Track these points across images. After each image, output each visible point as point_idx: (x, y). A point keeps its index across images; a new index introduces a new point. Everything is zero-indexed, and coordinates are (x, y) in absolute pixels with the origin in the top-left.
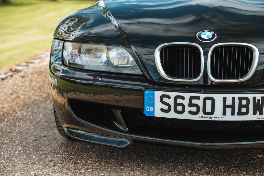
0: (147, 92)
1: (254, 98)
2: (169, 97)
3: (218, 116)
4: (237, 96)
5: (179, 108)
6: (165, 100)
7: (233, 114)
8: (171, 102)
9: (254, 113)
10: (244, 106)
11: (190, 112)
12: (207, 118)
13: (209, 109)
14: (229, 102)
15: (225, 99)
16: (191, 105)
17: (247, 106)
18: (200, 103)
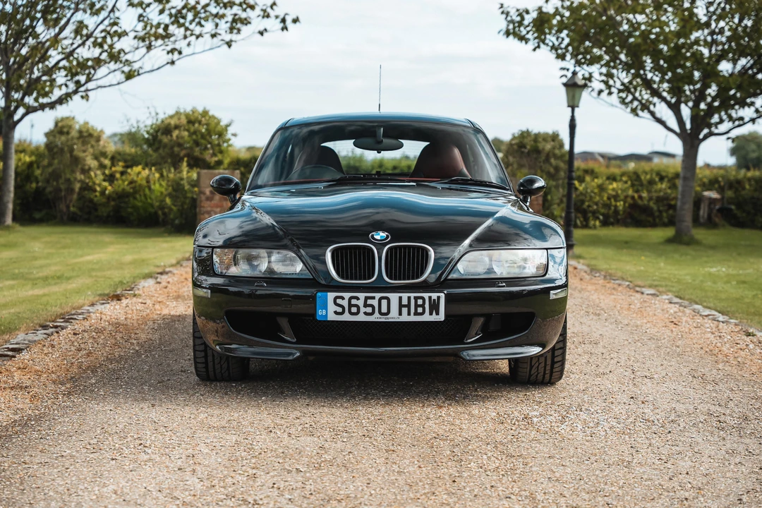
0: (319, 294)
1: (430, 298)
2: (343, 298)
3: (394, 316)
4: (412, 295)
5: (354, 310)
6: (339, 301)
7: (409, 314)
8: (345, 303)
9: (431, 314)
10: (420, 306)
11: (366, 313)
12: (383, 319)
13: (384, 309)
14: (405, 302)
15: (400, 298)
16: (366, 305)
17: (423, 306)
18: (375, 303)
